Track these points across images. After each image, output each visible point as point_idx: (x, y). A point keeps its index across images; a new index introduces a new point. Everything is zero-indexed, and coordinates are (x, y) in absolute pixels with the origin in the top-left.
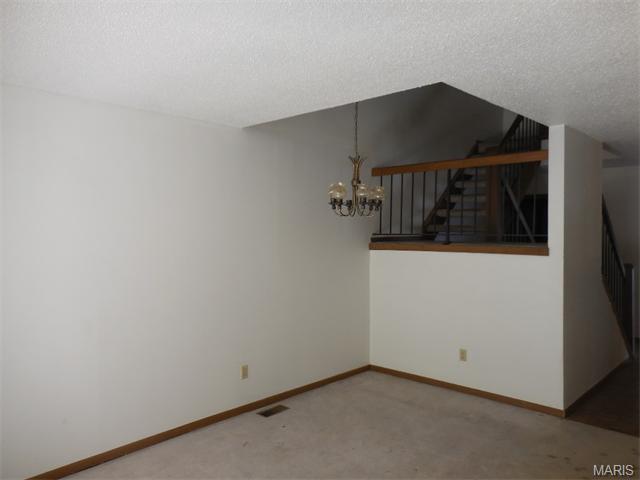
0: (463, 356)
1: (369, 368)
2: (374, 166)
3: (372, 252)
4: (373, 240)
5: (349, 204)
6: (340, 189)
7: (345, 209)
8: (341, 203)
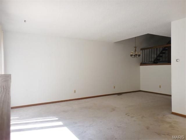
0: (160, 87)
1: (140, 91)
2: (141, 48)
3: (141, 66)
4: (141, 64)
5: (134, 56)
6: (132, 53)
7: (133, 56)
8: (132, 55)
